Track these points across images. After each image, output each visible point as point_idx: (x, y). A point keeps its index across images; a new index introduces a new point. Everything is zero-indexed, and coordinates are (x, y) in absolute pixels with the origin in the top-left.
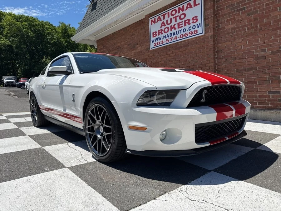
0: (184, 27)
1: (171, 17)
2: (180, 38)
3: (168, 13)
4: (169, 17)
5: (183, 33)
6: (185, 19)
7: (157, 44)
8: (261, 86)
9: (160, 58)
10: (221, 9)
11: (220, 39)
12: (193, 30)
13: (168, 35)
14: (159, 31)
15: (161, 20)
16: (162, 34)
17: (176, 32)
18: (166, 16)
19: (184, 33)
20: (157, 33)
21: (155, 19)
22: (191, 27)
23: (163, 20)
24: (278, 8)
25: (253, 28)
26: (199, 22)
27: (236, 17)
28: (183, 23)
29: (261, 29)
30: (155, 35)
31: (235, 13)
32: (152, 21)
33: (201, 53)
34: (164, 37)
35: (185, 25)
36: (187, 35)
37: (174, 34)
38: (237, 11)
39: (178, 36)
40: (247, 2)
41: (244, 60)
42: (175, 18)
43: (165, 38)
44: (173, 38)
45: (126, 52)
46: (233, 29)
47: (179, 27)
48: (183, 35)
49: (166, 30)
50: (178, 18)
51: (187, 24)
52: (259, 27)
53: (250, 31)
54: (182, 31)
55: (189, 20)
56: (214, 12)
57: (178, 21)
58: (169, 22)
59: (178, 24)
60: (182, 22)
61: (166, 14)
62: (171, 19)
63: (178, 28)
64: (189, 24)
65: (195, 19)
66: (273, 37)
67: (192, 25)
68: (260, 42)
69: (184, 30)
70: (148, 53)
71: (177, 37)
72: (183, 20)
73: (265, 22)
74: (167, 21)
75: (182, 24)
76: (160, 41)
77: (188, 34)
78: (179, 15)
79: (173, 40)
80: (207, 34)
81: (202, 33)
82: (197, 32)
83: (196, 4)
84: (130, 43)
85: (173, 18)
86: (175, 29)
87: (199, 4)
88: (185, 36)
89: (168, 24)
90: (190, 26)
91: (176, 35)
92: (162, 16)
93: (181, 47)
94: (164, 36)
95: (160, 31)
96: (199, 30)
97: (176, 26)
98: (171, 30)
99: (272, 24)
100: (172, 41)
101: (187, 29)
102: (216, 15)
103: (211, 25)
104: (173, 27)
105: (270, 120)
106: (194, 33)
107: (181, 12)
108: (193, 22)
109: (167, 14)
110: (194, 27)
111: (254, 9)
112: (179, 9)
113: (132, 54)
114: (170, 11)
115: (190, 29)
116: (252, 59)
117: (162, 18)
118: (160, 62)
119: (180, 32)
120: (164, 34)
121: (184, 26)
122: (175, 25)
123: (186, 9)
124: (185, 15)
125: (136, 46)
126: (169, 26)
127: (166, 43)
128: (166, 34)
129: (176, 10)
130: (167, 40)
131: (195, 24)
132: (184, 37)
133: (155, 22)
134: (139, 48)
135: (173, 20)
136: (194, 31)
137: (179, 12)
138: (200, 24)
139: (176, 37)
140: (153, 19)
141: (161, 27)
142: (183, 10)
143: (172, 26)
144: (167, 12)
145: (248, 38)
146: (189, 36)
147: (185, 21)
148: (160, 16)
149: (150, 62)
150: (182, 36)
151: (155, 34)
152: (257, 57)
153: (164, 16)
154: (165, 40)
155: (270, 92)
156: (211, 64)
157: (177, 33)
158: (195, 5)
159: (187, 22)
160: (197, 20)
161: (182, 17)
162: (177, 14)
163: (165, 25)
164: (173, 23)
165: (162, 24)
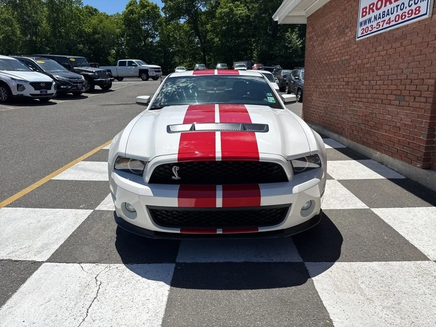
9: (367, 56)
33: (420, 55)
84: (340, 24)
125: (346, 31)
156: (430, 80)
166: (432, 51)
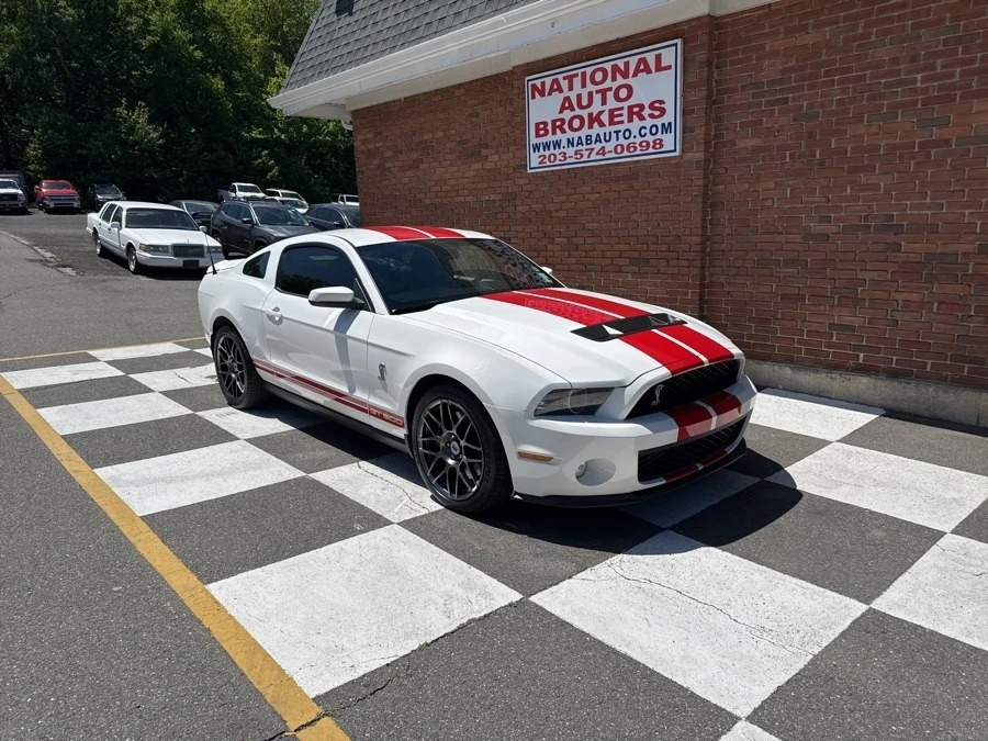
0: (626, 125)
1: (590, 87)
2: (613, 155)
3: (584, 74)
4: (584, 85)
5: (622, 141)
6: (632, 102)
7: (546, 160)
8: (813, 308)
9: (556, 199)
10: (727, 91)
11: (723, 171)
12: (650, 138)
13: (580, 138)
14: (554, 122)
15: (561, 91)
16: (563, 131)
17: (605, 134)
18: (577, 81)
19: (625, 143)
20: (549, 127)
21: (543, 84)
22: (645, 128)
23: (566, 93)
24: (866, 116)
25: (803, 156)
26: (668, 118)
27: (764, 119)
28: (625, 112)
29: (821, 164)
30: (542, 132)
31: (763, 108)
32: (534, 86)
33: (669, 203)
34: (570, 142)
35: (630, 120)
36: (635, 149)
37: (598, 140)
38: (769, 103)
39: (609, 146)
40: (793, 84)
41: (778, 238)
42: (603, 92)
43: (573, 146)
44: (592, 149)
45: (451, 165)
46: (756, 150)
47: (612, 123)
48: (622, 146)
49: (576, 123)
50: (610, 95)
51: (635, 117)
52: (818, 156)
53: (797, 165)
54: (621, 135)
55: (642, 107)
56: (709, 97)
57: (612, 103)
58: (585, 102)
59: (612, 112)
60: (622, 108)
61: (576, 75)
62: (590, 94)
63: (610, 125)
64: (642, 118)
65: (658, 107)
66: (849, 190)
67: (649, 122)
68: (817, 197)
69: (627, 134)
70: (521, 181)
71: (606, 150)
72: (625, 105)
73: (833, 146)
74: (579, 96)
75: (621, 115)
76: (557, 152)
77: (637, 145)
78: (615, 85)
79: (594, 157)
80: (688, 155)
81: (675, 150)
82: (662, 146)
83: (663, 65)
84: (464, 138)
85: (597, 92)
86: (602, 125)
87: (669, 67)
88: (628, 150)
89: (581, 107)
90: (643, 123)
91: (604, 144)
92: (565, 78)
93: (617, 179)
94: (568, 140)
95: (558, 123)
96: (668, 141)
97: (605, 118)
98: (591, 127)
99: (849, 155)
100: (592, 158)
101: (635, 132)
102: (714, 103)
103: (700, 132)
104: (595, 119)
105: (828, 395)
106: (654, 147)
107: (620, 80)
108: (652, 116)
109: (580, 75)
110: (654, 130)
111: (811, 106)
112: (615, 69)
113: (471, 173)
114: (589, 71)
115: (643, 132)
116: (797, 238)
117: (564, 84)
118: (557, 211)
119: (614, 135)
120: (570, 134)
121: (626, 121)
122: (601, 113)
123: (635, 75)
124: (630, 89)
125: (484, 152)
126: (584, 113)
127: (573, 160)
128: (576, 135)
129: (604, 71)
130: (576, 154)
131: (658, 122)
132: (625, 153)
133: (542, 94)
134: (490, 159)
135: (597, 98)
136: (654, 141)
137: (614, 79)
138: (670, 124)
139: (603, 148)
140: (538, 83)
141: (561, 112)
142: (625, 76)
143: (594, 115)
144: (579, 71)
145: (790, 182)
146: (638, 152)
147: (630, 108)
148: (560, 77)
149: (527, 208)
150: (619, 149)
151: (541, 128)
152: (809, 235)
153: (570, 79)
154: (570, 151)
155: (832, 326)
157: (607, 138)
158: (659, 68)
159: (636, 112)
160: (663, 112)
161: (623, 93)
162: (608, 84)
163: (573, 109)
164: (596, 108)
165: (567, 104)
166: (689, 200)
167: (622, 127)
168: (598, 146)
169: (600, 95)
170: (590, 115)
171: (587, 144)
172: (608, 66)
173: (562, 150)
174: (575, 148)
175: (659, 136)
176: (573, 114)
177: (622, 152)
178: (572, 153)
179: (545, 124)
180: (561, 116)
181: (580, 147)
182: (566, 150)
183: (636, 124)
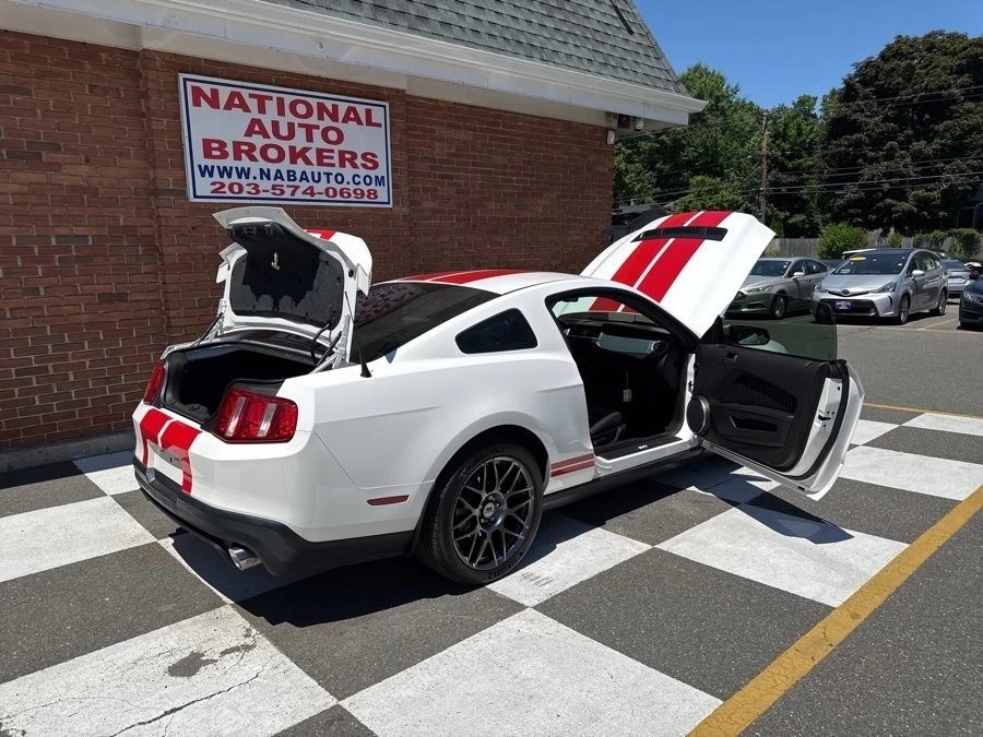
0: (338, 169)
1: (288, 117)
2: (324, 197)
3: (281, 100)
4: (281, 112)
5: (333, 184)
6: (341, 147)
7: (226, 189)
12: (364, 187)
13: (278, 171)
14: (237, 145)
15: (246, 109)
16: (253, 159)
17: (313, 173)
18: (271, 106)
19: (337, 187)
21: (215, 92)
22: (359, 176)
23: (255, 114)
26: (381, 171)
28: (336, 155)
30: (216, 153)
31: (437, 179)
32: (198, 93)
35: (342, 165)
36: (349, 195)
37: (304, 177)
39: (320, 187)
42: (308, 129)
43: (269, 178)
44: (297, 187)
47: (320, 163)
48: (334, 190)
49: (272, 153)
50: (317, 134)
51: (347, 163)
54: (332, 178)
55: (354, 155)
57: (318, 142)
58: (284, 131)
59: (319, 152)
60: (332, 151)
61: (270, 98)
62: (291, 126)
63: (318, 165)
64: (355, 166)
65: (370, 160)
67: (362, 172)
69: (339, 179)
71: (315, 191)
72: (336, 148)
74: (275, 125)
75: (332, 158)
76: (243, 181)
77: (351, 192)
78: (321, 125)
79: (299, 195)
81: (389, 203)
82: (376, 197)
83: (373, 121)
85: (300, 125)
86: (308, 162)
87: (379, 125)
88: (342, 195)
89: (278, 135)
90: (356, 171)
91: (312, 183)
92: (251, 96)
94: (262, 170)
95: (244, 148)
96: (383, 193)
97: (312, 155)
98: (293, 161)
100: (297, 197)
101: (348, 178)
103: (404, 189)
104: (296, 155)
106: (369, 197)
107: (327, 122)
108: (364, 166)
109: (275, 99)
110: (368, 180)
111: (465, 185)
112: (321, 108)
114: (288, 99)
115: (356, 180)
117: (253, 104)
119: (324, 177)
120: (265, 165)
121: (337, 165)
123: (345, 121)
124: (340, 133)
126: (285, 145)
127: (269, 195)
128: (273, 168)
129: (308, 106)
130: (274, 187)
131: (373, 173)
132: (338, 198)
133: (214, 105)
135: (300, 133)
136: (369, 191)
137: (321, 118)
139: (311, 188)
140: (206, 88)
141: (249, 132)
142: (334, 117)
143: (298, 150)
144: (275, 95)
146: (352, 199)
147: (342, 153)
148: (245, 93)
150: (331, 192)
151: (215, 148)
153: (261, 101)
154: (265, 184)
157: (316, 179)
158: (369, 123)
159: (347, 158)
160: (376, 165)
161: (333, 136)
162: (313, 120)
163: (266, 136)
164: (300, 141)
165: (255, 127)
167: (335, 170)
168: (304, 185)
169: (304, 129)
170: (292, 149)
171: (289, 180)
172: (313, 102)
173: (251, 180)
174: (272, 182)
175: (373, 186)
176: (267, 141)
177: (335, 195)
178: (270, 189)
179: (222, 144)
180: (247, 140)
181: (279, 181)
182: (258, 181)
183: (348, 172)
